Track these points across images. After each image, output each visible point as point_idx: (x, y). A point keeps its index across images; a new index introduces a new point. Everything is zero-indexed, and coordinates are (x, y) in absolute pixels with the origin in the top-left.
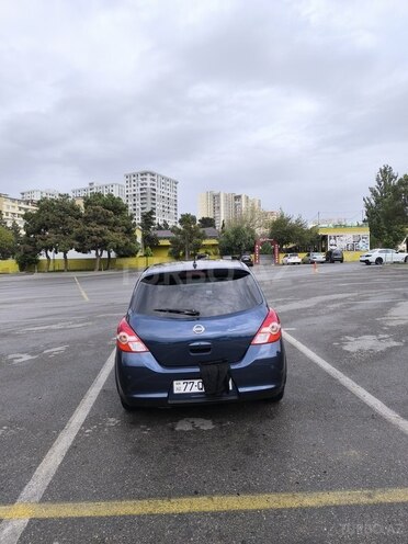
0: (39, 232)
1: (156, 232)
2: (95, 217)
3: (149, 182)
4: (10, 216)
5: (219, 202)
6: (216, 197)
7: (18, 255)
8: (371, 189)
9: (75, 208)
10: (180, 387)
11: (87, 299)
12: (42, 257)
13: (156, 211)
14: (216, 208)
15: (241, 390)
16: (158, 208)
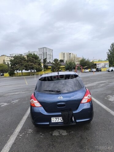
0: (14, 65)
1: (47, 64)
2: (30, 61)
3: (45, 50)
4: (7, 61)
5: (65, 55)
6: (64, 54)
7: (9, 72)
8: (109, 50)
9: (24, 58)
10: (54, 120)
11: (27, 84)
12: (16, 72)
13: (47, 58)
14: (64, 57)
15: (77, 121)
16: (48, 58)
